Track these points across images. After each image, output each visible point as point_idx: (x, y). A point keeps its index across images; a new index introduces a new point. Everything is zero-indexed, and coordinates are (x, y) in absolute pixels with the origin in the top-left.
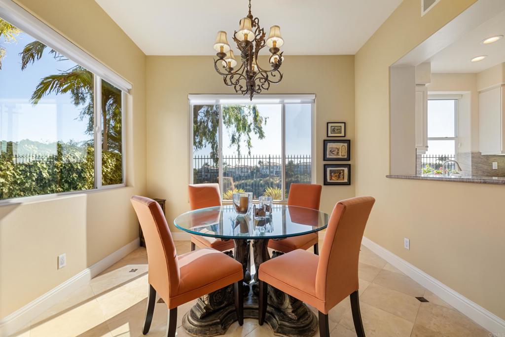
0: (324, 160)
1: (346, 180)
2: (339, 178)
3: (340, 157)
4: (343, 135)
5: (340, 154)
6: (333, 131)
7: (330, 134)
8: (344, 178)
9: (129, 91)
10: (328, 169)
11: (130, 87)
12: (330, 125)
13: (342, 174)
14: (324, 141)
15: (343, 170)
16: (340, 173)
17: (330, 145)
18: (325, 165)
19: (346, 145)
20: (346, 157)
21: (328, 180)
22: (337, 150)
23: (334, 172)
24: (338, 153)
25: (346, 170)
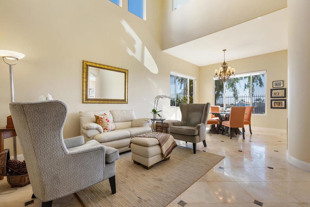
0: (271, 98)
1: (283, 106)
2: (279, 105)
3: (280, 96)
4: (282, 86)
5: (280, 95)
6: (276, 85)
7: (274, 86)
8: (282, 105)
9: (195, 80)
10: (273, 102)
11: (195, 78)
12: (274, 83)
13: (281, 104)
14: (271, 89)
15: (282, 102)
16: (280, 103)
17: (273, 91)
18: (271, 100)
19: (283, 91)
20: (283, 96)
21: (273, 106)
22: (278, 93)
23: (277, 103)
24: (278, 95)
25: (283, 102)
